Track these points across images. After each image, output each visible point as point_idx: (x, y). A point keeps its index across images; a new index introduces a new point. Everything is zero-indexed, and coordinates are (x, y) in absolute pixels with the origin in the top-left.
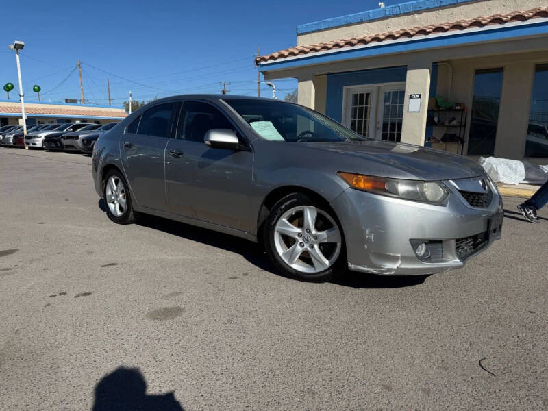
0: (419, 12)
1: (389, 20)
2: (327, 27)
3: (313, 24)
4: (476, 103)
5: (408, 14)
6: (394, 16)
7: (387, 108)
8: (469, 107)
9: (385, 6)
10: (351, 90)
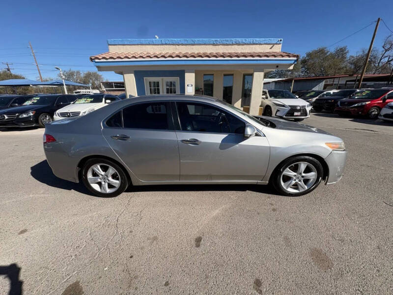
0: (178, 45)
1: (164, 46)
2: (128, 43)
3: (119, 40)
4: (205, 85)
5: (173, 45)
6: (166, 44)
7: (168, 89)
8: (203, 87)
9: (159, 38)
10: (148, 80)
